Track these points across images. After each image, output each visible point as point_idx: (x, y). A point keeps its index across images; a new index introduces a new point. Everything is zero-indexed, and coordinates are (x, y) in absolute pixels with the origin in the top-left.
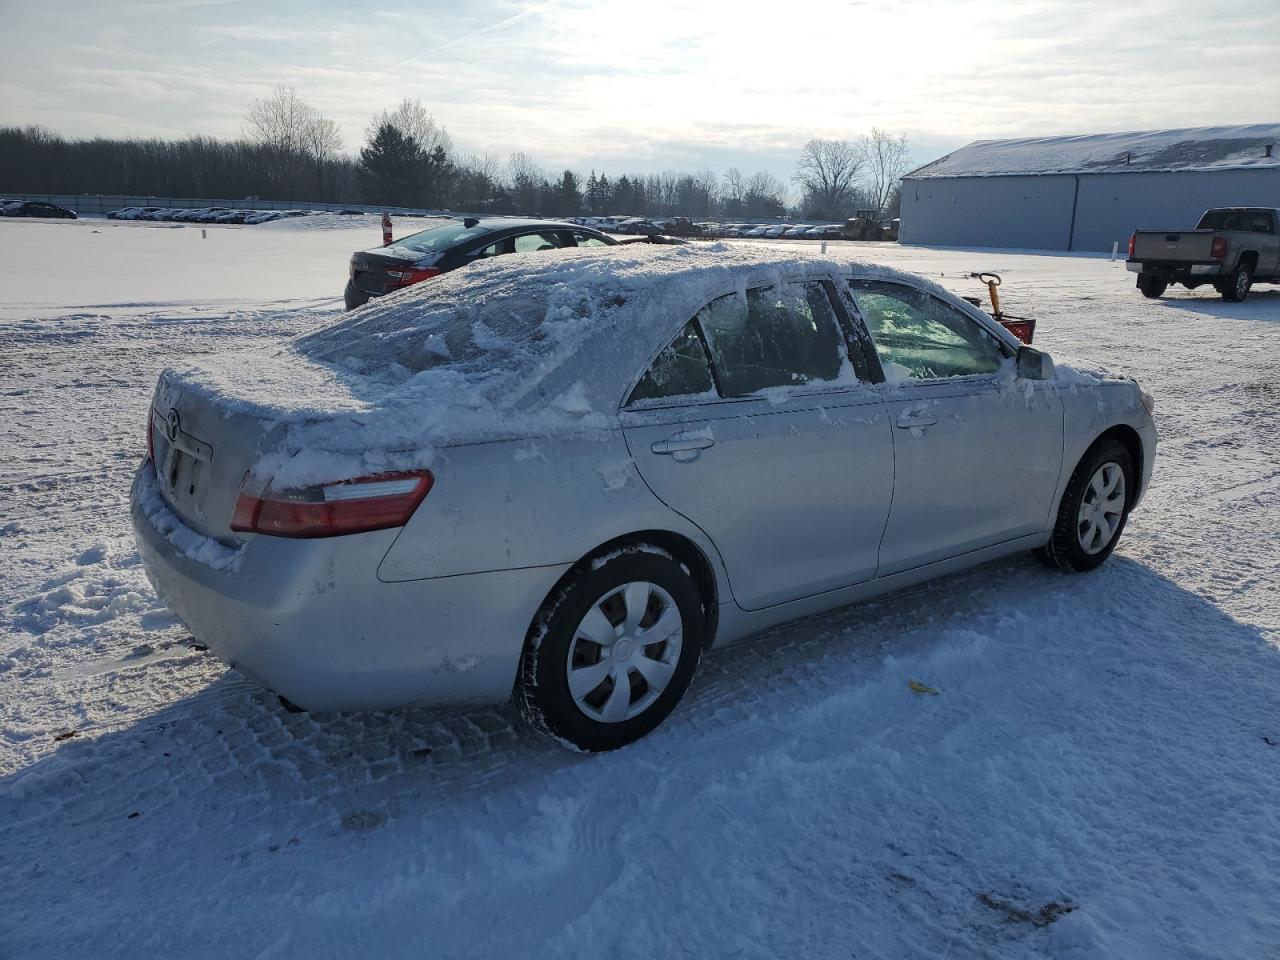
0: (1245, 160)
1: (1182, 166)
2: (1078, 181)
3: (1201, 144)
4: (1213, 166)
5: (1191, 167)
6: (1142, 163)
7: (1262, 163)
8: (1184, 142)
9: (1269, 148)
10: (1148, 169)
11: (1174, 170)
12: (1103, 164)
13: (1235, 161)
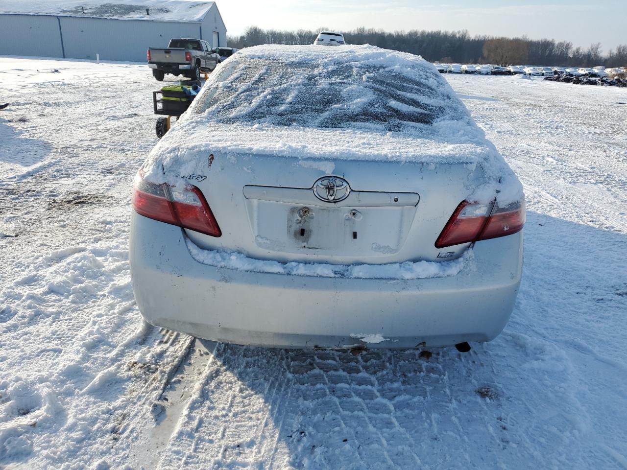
0: (139, 16)
1: (112, 16)
2: (59, 20)
3: (115, 6)
4: (126, 18)
5: (116, 17)
6: (90, 13)
7: (146, 18)
8: (107, 4)
9: (147, 11)
10: (95, 16)
11: (108, 18)
12: (70, 11)
13: (135, 16)
